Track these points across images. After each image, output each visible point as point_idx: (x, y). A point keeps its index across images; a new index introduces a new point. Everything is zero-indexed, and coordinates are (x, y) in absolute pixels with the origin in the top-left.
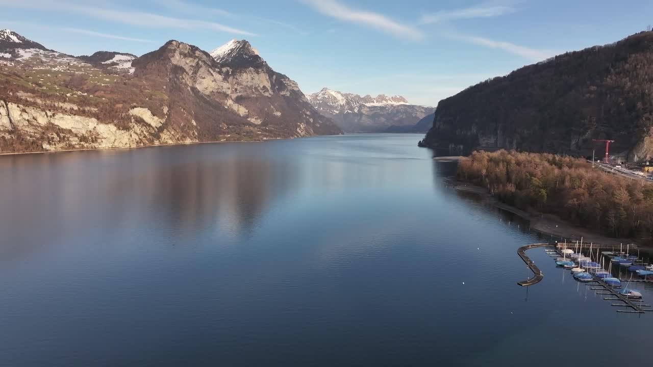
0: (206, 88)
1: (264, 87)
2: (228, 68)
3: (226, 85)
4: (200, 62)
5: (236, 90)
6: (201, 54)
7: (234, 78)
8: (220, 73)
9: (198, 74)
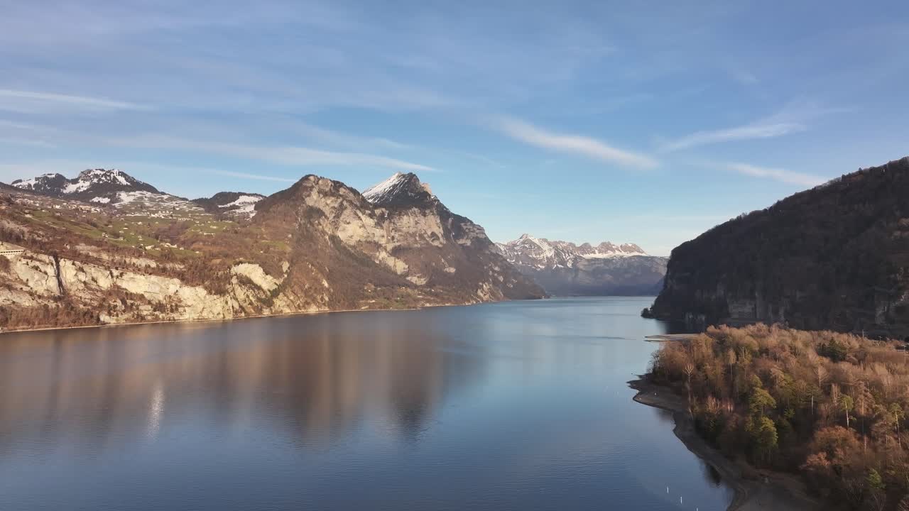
0: (351, 237)
1: (433, 234)
2: (384, 210)
3: (378, 232)
4: (345, 203)
5: (393, 238)
6: (347, 191)
7: (390, 222)
8: (371, 216)
9: (341, 218)
